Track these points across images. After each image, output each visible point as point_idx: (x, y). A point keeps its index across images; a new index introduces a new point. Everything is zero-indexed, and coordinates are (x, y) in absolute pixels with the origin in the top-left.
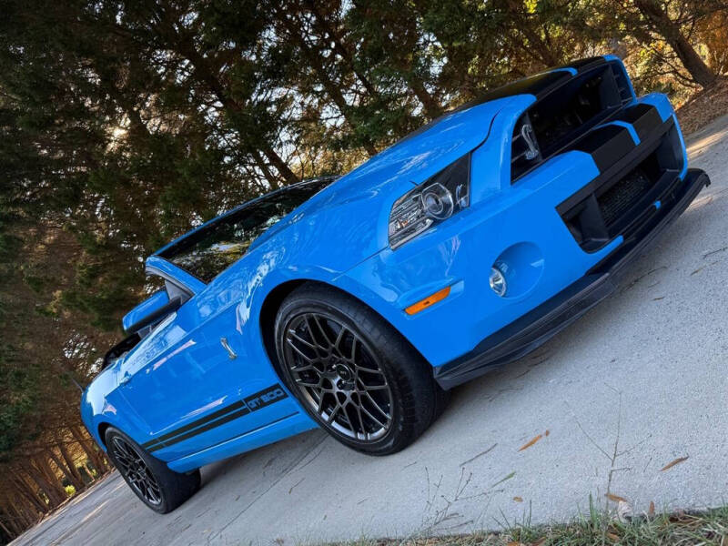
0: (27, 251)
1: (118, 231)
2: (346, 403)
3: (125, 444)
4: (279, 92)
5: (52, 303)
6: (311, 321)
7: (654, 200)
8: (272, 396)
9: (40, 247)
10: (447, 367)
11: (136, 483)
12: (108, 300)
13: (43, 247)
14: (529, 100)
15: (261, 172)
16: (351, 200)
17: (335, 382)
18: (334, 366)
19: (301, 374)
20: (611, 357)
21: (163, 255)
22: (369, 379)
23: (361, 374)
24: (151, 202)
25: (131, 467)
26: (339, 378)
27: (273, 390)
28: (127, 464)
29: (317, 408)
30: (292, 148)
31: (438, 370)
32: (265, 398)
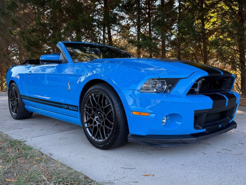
0: (17, 11)
1: (48, 22)
2: (95, 125)
3: (16, 91)
4: (123, 14)
5: (15, 31)
6: (101, 96)
7: (219, 124)
8: (73, 108)
9: (22, 12)
10: (134, 136)
11: (11, 104)
12: (32, 42)
13: (23, 12)
14: (206, 74)
15: (102, 34)
16: (135, 68)
17: (96, 117)
18: (99, 113)
19: (87, 108)
20: (182, 163)
21: (64, 44)
22: (107, 123)
23: (106, 121)
24: (65, 21)
25: (13, 99)
26: (98, 117)
27: (74, 107)
28: (12, 97)
29: (85, 121)
30: (116, 32)
31: (130, 135)
32: (70, 107)
